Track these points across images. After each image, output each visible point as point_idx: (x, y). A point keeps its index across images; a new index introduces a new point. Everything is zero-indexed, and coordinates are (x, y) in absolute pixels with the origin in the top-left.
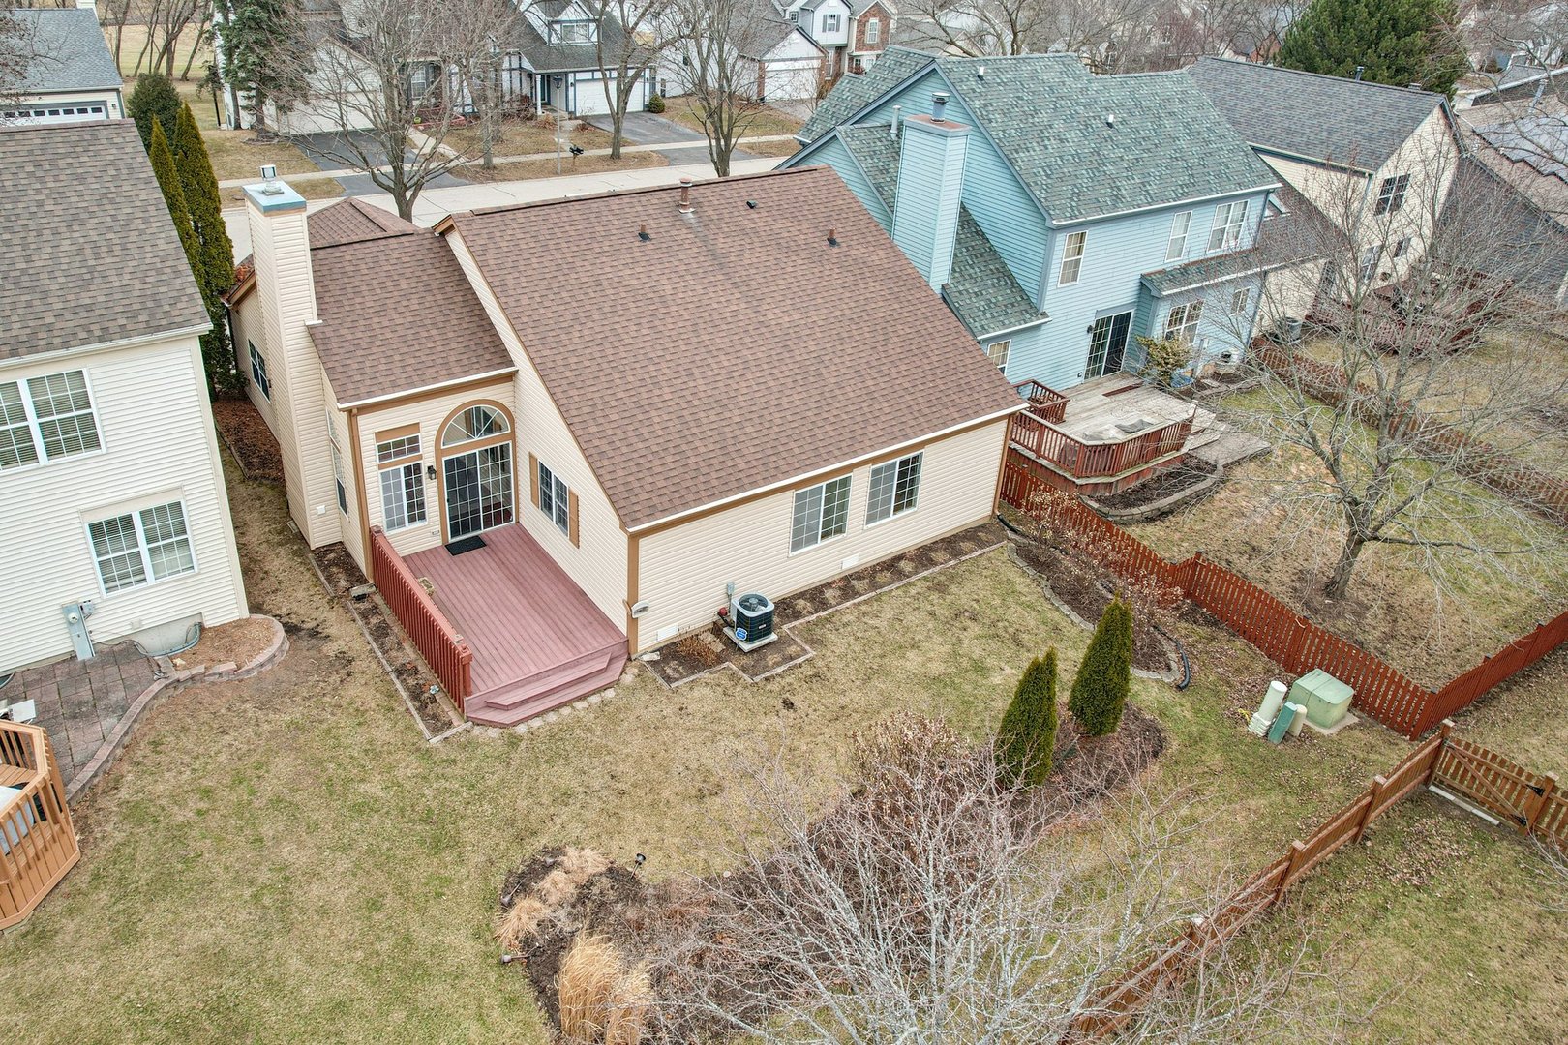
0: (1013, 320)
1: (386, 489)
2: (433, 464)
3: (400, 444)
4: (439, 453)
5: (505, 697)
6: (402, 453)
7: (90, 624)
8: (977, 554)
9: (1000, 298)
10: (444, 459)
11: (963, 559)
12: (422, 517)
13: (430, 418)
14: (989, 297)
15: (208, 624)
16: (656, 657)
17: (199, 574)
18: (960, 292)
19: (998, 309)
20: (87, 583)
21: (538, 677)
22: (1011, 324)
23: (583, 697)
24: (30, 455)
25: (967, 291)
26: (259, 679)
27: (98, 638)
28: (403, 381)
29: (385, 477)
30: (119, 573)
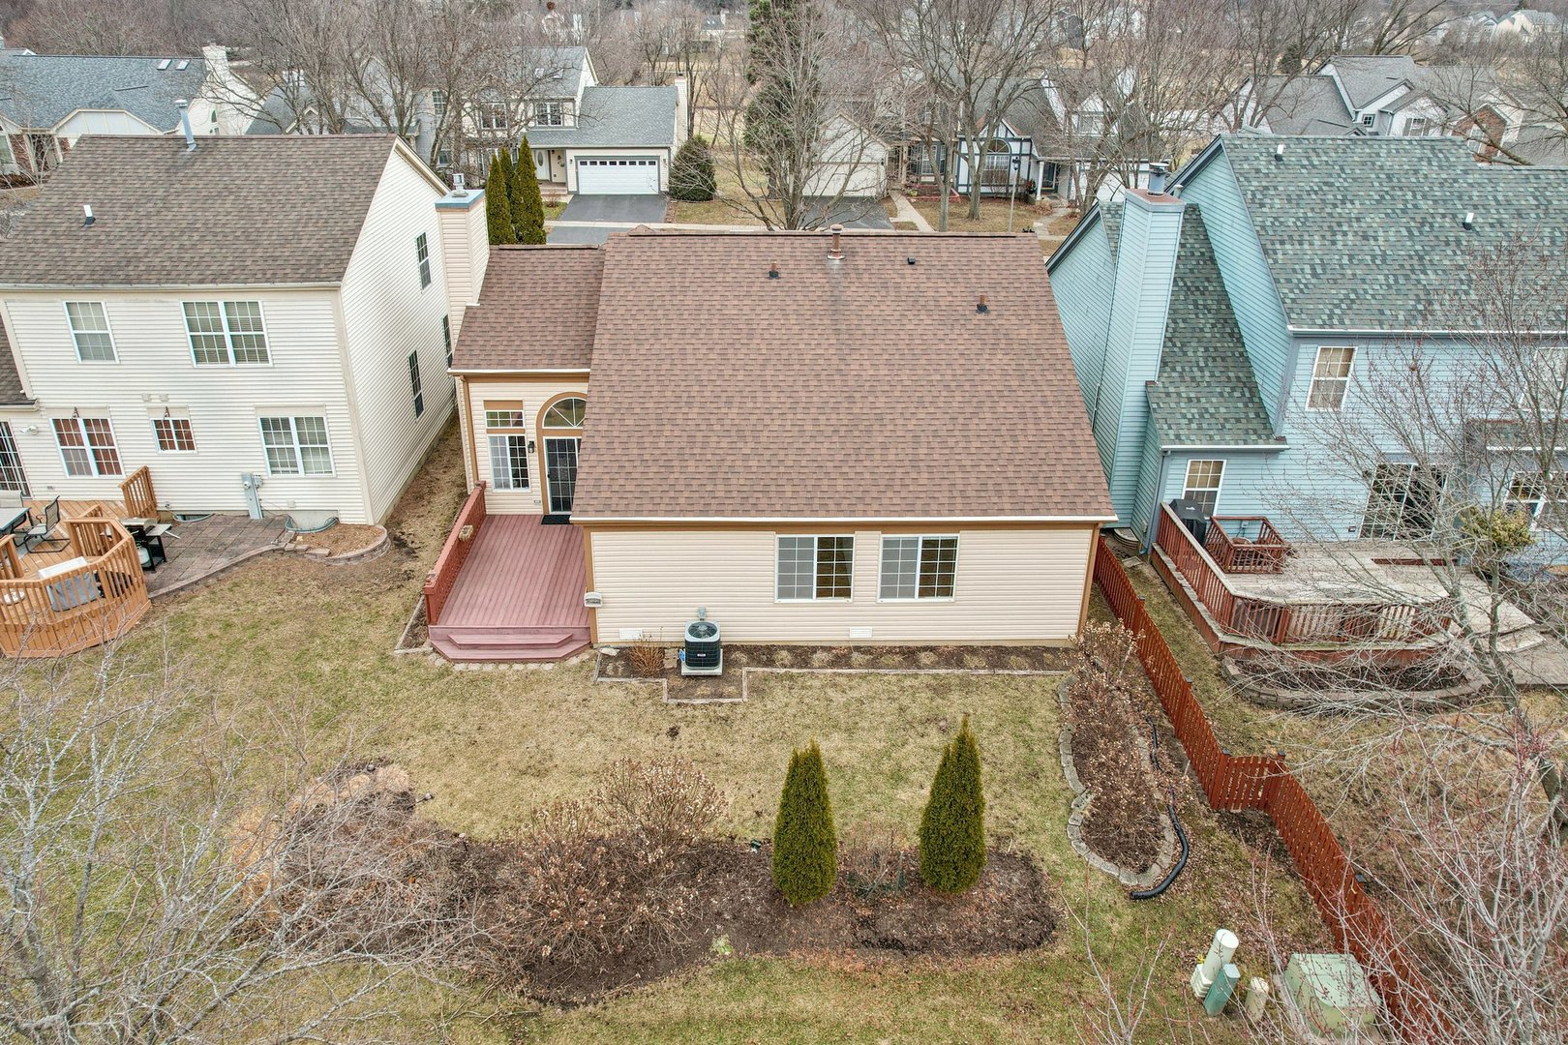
0: (1227, 438)
1: (495, 451)
2: (535, 440)
3: (506, 415)
4: (540, 432)
5: (461, 637)
6: (507, 423)
7: (262, 493)
8: (1023, 672)
9: (1222, 410)
10: (545, 438)
11: (1000, 672)
12: (526, 484)
13: (534, 399)
14: (1207, 405)
15: (343, 520)
16: (614, 653)
17: (336, 478)
18: (1168, 394)
19: (1213, 421)
20: (260, 465)
21: (499, 630)
22: (1223, 441)
23: (525, 661)
24: (225, 358)
25: (1179, 394)
26: (342, 569)
27: (267, 506)
28: (508, 362)
29: (494, 441)
30: (279, 461)
